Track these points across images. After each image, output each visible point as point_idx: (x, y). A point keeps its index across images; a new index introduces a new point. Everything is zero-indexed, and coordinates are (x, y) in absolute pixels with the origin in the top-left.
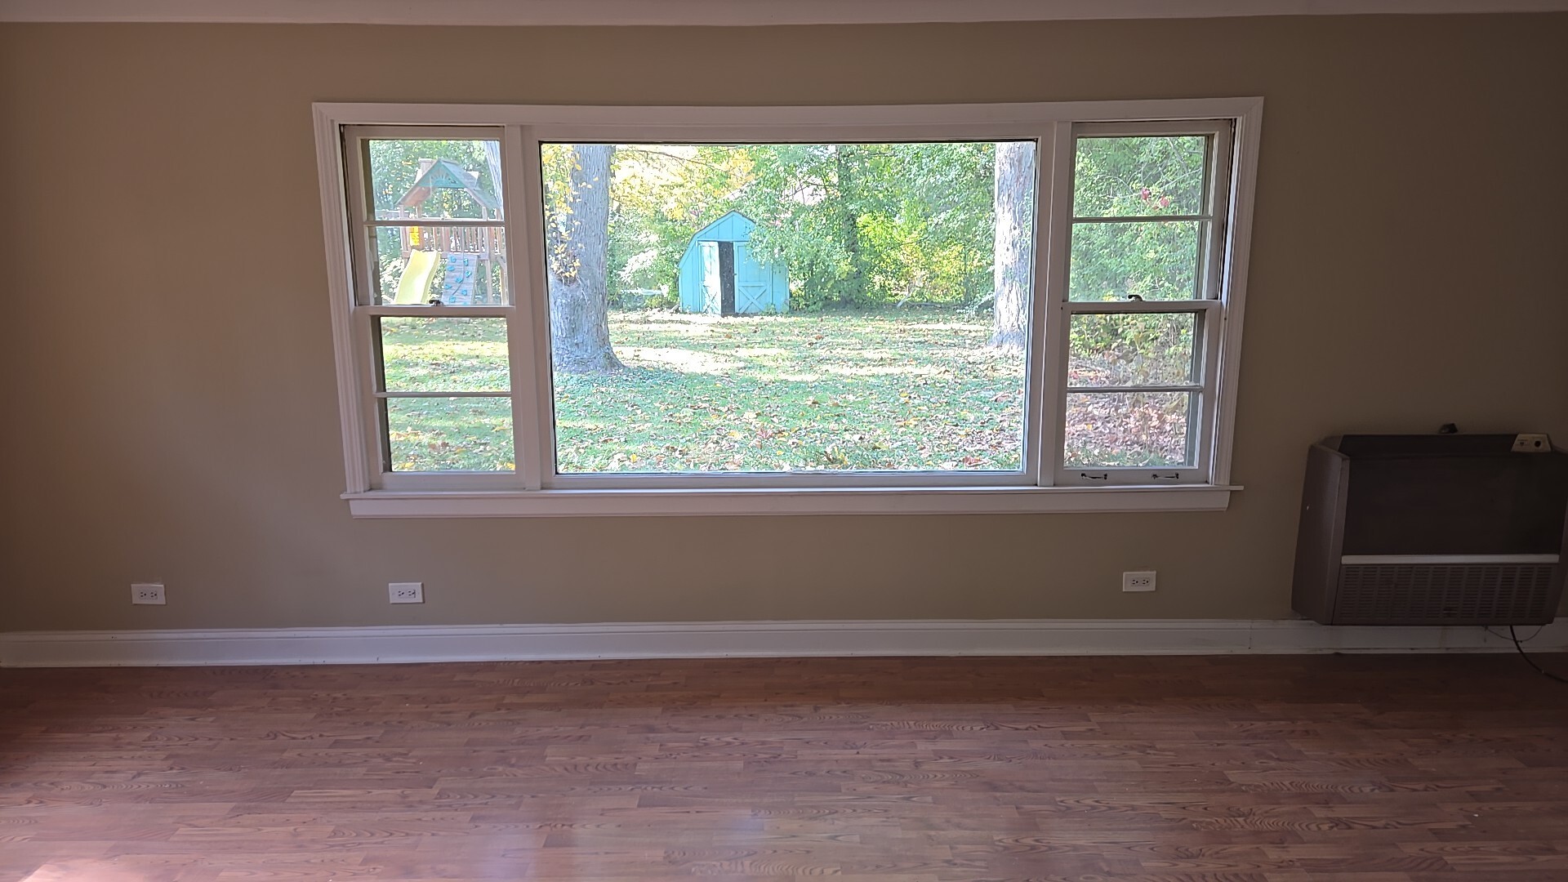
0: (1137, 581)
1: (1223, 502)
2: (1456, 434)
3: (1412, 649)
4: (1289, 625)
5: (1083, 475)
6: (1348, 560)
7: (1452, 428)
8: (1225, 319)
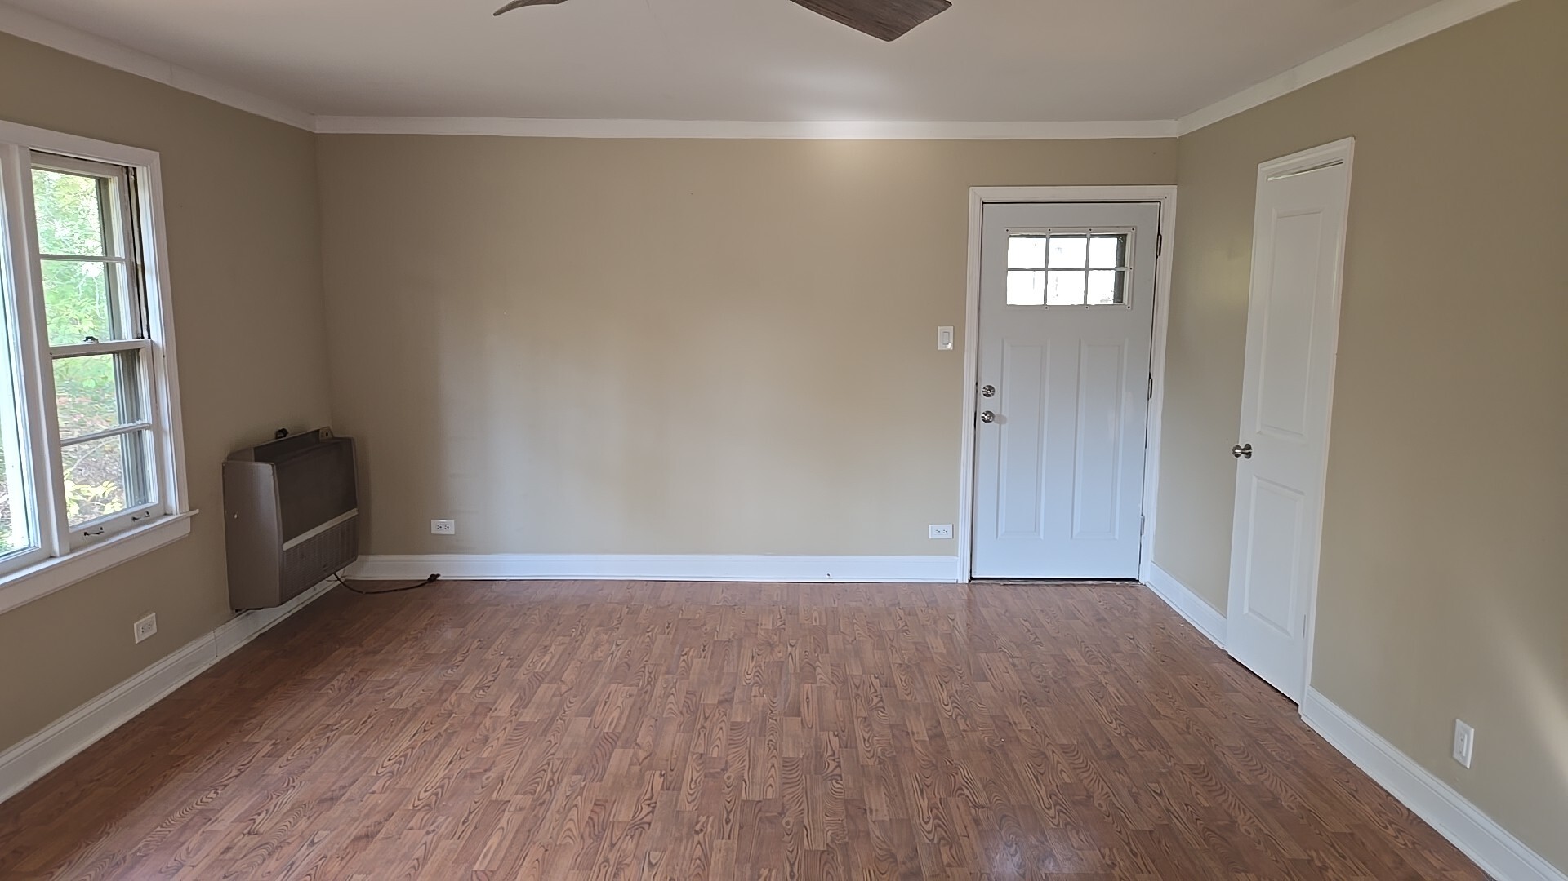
0: (143, 629)
1: (186, 529)
2: (287, 437)
3: (289, 612)
4: (233, 623)
5: (86, 534)
6: (287, 546)
7: (284, 432)
8: (164, 356)
